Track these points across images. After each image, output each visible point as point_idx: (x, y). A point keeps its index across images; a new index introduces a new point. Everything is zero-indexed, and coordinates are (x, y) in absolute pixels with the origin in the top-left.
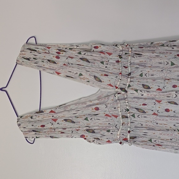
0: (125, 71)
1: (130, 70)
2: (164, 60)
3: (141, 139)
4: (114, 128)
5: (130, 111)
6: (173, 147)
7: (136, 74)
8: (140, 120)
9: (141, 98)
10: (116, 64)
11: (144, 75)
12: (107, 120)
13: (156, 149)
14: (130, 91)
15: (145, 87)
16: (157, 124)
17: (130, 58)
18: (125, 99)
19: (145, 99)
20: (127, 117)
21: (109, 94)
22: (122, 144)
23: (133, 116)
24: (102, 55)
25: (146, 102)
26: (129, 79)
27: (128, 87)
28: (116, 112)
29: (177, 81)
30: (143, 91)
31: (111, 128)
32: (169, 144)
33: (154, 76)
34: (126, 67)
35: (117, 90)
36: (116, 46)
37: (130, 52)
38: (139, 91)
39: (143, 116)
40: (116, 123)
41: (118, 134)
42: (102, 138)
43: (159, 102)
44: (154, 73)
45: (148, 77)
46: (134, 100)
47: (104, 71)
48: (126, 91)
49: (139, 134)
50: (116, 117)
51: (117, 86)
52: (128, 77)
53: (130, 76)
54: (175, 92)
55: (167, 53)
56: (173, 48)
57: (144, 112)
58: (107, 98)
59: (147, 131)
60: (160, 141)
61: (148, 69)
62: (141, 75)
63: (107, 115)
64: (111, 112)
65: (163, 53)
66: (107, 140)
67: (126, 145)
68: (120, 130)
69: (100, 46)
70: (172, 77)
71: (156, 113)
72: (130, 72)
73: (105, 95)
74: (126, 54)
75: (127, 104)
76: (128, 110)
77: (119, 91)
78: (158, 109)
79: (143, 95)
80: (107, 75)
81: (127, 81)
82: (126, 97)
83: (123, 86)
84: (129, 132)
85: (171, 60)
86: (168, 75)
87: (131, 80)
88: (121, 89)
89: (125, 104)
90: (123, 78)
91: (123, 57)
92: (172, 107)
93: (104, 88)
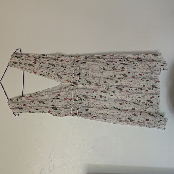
0: (77, 73)
1: (79, 72)
2: (99, 67)
3: (85, 113)
4: (69, 106)
5: (79, 97)
6: (103, 118)
7: (83, 74)
8: (85, 102)
9: (86, 89)
10: (71, 68)
11: (88, 75)
12: (65, 102)
13: (94, 119)
14: (79, 85)
15: (88, 82)
16: (95, 104)
17: (79, 65)
18: (76, 89)
19: (88, 89)
20: (77, 100)
21: (67, 86)
22: (73, 116)
23: (81, 99)
24: (63, 62)
25: (88, 91)
26: (79, 77)
27: (78, 82)
28: (71, 97)
29: (106, 79)
30: (87, 85)
31: (67, 107)
32: (101, 116)
33: (94, 76)
34: (77, 70)
35: (71, 84)
36: (71, 57)
37: (79, 61)
38: (84, 85)
39: (86, 99)
40: (70, 104)
41: (71, 110)
42: (62, 113)
43: (96, 91)
44: (94, 74)
45: (90, 76)
46: (81, 90)
47: (64, 72)
48: (77, 85)
49: (84, 110)
50: (70, 100)
51: (72, 81)
52: (78, 76)
53: (79, 76)
54: (105, 86)
55: (101, 62)
56: (104, 60)
57: (87, 97)
58: (65, 88)
59: (88, 108)
60: (95, 114)
61: (90, 72)
62: (86, 75)
63: (65, 99)
64: (67, 97)
65: (99, 62)
66: (65, 114)
67: (76, 117)
68: (72, 108)
69: (61, 57)
70: (104, 77)
71: (94, 98)
72: (79, 73)
73: (64, 86)
74: (77, 62)
75: (77, 92)
76: (78, 96)
77: (73, 84)
78: (95, 95)
79: (87, 87)
80: (65, 75)
81: (78, 79)
82: (77, 88)
83: (75, 82)
84: (78, 109)
85: (103, 67)
86: (102, 75)
87: (80, 78)
88: (74, 83)
89: (76, 92)
90: (75, 77)
91: (75, 64)
92: (103, 94)
93: (64, 82)
